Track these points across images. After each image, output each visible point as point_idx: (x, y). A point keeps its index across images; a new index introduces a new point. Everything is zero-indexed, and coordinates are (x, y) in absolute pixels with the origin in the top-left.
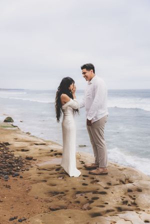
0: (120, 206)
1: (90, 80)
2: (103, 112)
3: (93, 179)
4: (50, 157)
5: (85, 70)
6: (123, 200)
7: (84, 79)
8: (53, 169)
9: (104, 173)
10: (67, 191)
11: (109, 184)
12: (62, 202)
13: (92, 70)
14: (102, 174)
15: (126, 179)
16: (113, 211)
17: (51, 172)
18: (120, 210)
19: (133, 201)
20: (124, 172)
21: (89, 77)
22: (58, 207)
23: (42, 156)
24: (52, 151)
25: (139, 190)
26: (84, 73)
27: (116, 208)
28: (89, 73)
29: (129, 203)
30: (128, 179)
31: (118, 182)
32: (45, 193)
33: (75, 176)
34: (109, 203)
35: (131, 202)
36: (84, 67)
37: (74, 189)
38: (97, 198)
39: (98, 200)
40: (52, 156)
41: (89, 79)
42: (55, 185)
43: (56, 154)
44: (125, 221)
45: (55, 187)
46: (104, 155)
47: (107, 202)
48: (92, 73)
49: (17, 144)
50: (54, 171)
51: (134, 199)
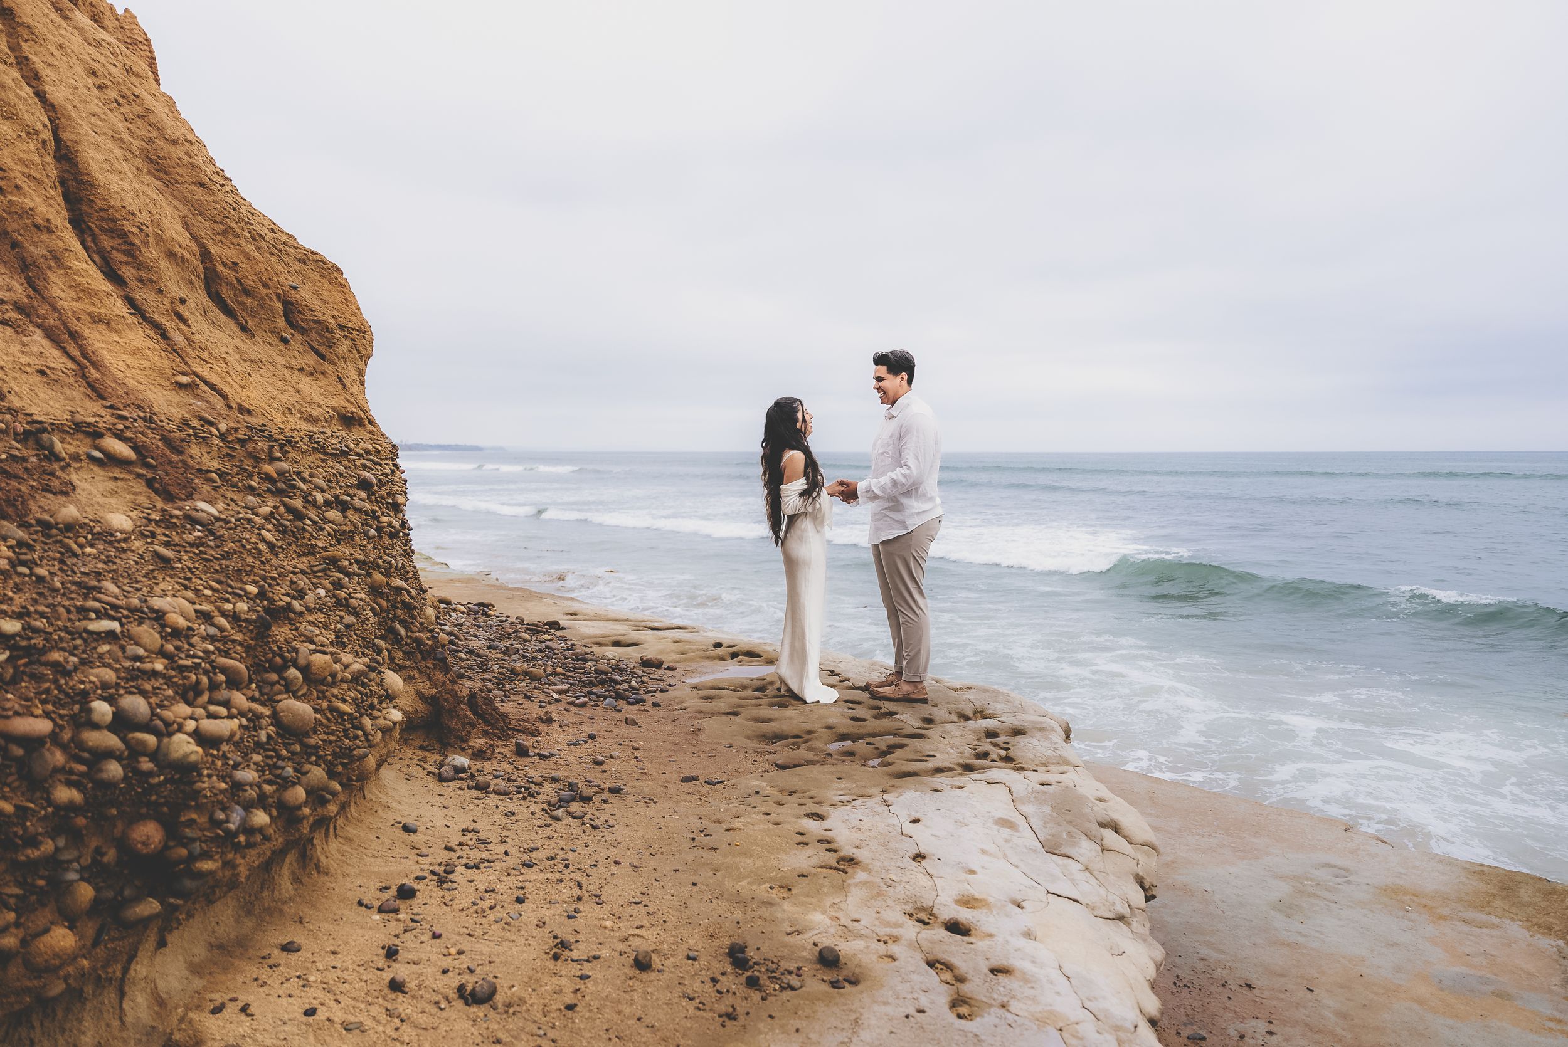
0: (968, 761)
1: (893, 404)
2: (925, 506)
3: (879, 708)
4: (716, 661)
5: (883, 370)
6: (975, 750)
7: (877, 396)
8: (744, 687)
9: (913, 696)
10: (810, 732)
11: (929, 721)
12: (803, 753)
13: (904, 375)
14: (907, 700)
15: (975, 713)
16: (951, 769)
17: (743, 693)
18: (968, 768)
19: (1003, 753)
20: (969, 695)
21: (891, 394)
22: (796, 762)
23: (691, 660)
24: (718, 645)
25: (1018, 732)
26: (879, 379)
27: (959, 765)
28: (893, 382)
29: (994, 756)
30: (982, 712)
31: (954, 718)
32: (748, 738)
33: (822, 702)
34: (938, 756)
35: (999, 755)
36: (881, 360)
37: (829, 728)
38: (902, 746)
39: (907, 748)
40: (722, 659)
41: (889, 398)
42: (770, 720)
43: (734, 655)
44: (989, 785)
45: (772, 724)
46: (920, 640)
47: (932, 753)
48: (905, 383)
49: (586, 626)
50: (749, 692)
51: (1007, 749)
